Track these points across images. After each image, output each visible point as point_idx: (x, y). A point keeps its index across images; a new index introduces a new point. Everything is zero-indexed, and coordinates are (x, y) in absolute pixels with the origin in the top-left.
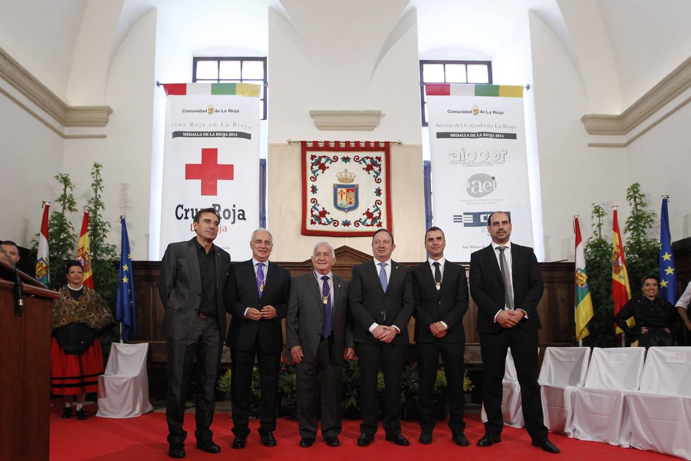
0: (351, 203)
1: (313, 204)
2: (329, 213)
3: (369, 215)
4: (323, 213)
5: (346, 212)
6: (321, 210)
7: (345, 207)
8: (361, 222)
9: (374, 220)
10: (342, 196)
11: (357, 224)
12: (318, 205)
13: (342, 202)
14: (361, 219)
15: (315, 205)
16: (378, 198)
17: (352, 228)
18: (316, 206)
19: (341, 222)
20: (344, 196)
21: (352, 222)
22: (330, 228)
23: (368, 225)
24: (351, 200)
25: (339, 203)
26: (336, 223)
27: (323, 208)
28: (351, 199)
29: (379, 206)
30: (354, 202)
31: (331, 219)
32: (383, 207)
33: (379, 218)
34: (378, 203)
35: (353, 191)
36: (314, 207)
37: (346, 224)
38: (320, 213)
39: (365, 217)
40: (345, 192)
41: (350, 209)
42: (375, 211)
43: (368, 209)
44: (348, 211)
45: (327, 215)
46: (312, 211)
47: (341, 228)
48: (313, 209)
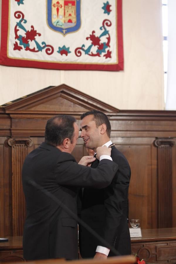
0: (70, 21)
1: (18, 20)
2: (40, 35)
3: (95, 40)
4: (32, 34)
5: (64, 35)
6: (29, 29)
7: (63, 27)
8: (83, 50)
9: (102, 48)
10: (58, 10)
11: (78, 52)
12: (26, 22)
13: (59, 19)
14: (83, 46)
15: (21, 21)
16: (106, 16)
17: (71, 58)
18: (22, 23)
19: (56, 49)
20: (61, 11)
21: (72, 50)
22: (42, 56)
23: (93, 55)
24: (70, 18)
25: (54, 20)
26: (49, 50)
27: (32, 27)
28: (70, 15)
29: (108, 28)
30: (74, 20)
31: (43, 43)
32: (113, 31)
33: (108, 45)
34: (107, 24)
35: (73, 3)
36: (19, 24)
37: (64, 51)
38: (28, 33)
39: (90, 42)
40: (63, 5)
41: (70, 30)
42: (103, 35)
43: (94, 32)
44: (66, 33)
45: (37, 37)
46: (16, 31)
47: (57, 58)
48: (18, 28)
